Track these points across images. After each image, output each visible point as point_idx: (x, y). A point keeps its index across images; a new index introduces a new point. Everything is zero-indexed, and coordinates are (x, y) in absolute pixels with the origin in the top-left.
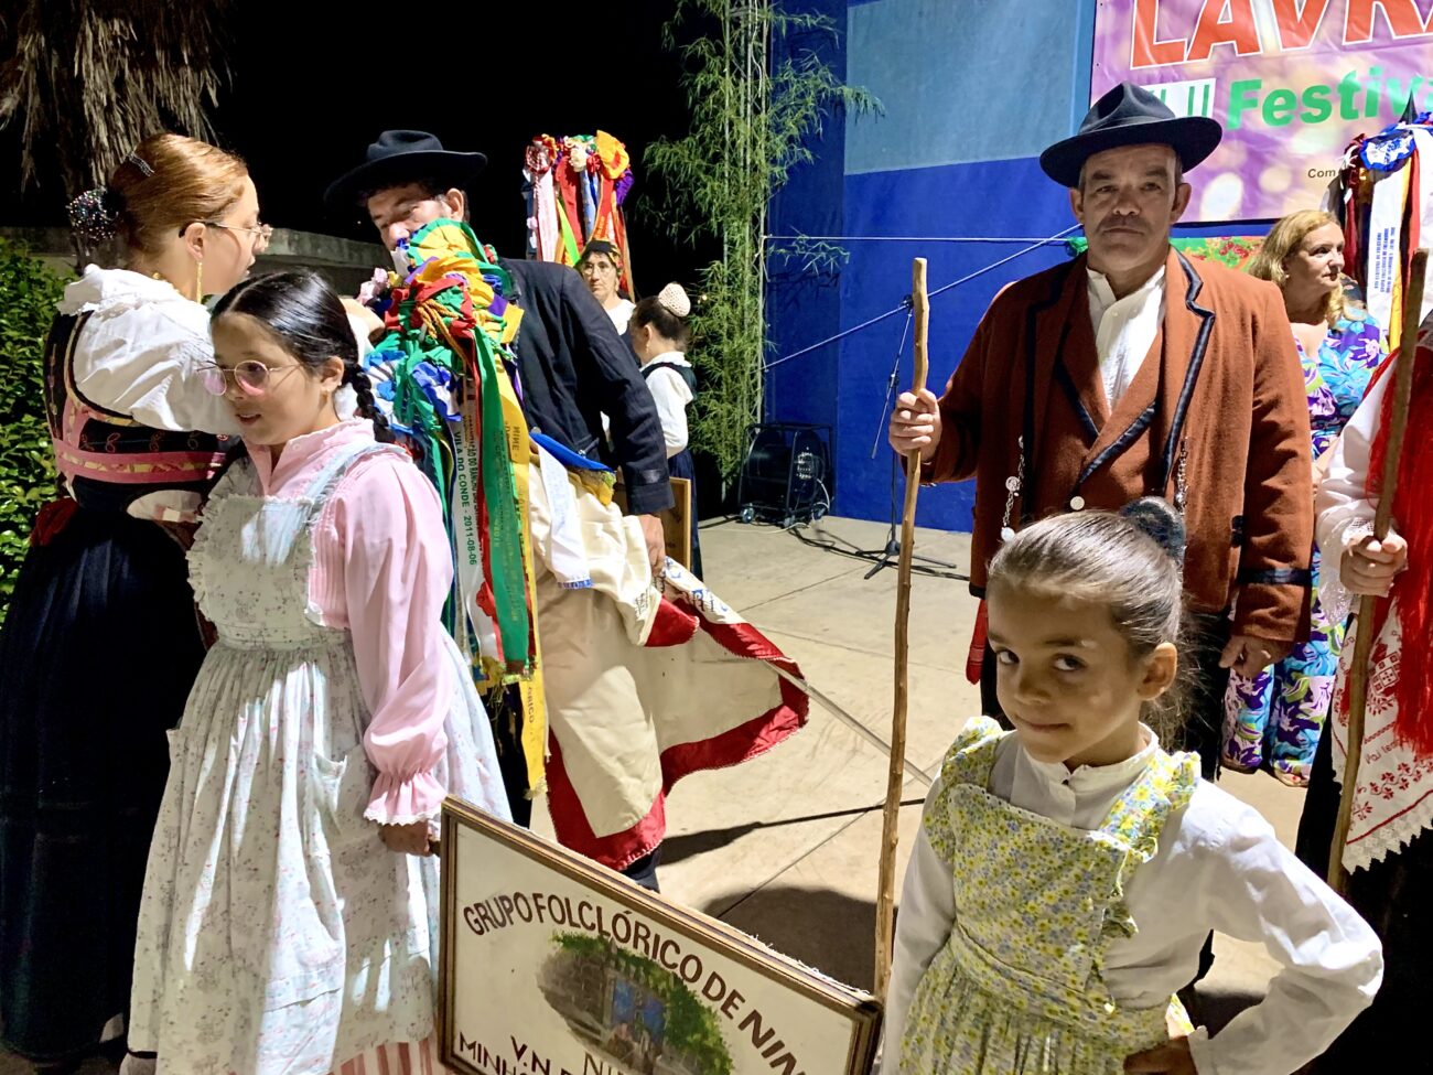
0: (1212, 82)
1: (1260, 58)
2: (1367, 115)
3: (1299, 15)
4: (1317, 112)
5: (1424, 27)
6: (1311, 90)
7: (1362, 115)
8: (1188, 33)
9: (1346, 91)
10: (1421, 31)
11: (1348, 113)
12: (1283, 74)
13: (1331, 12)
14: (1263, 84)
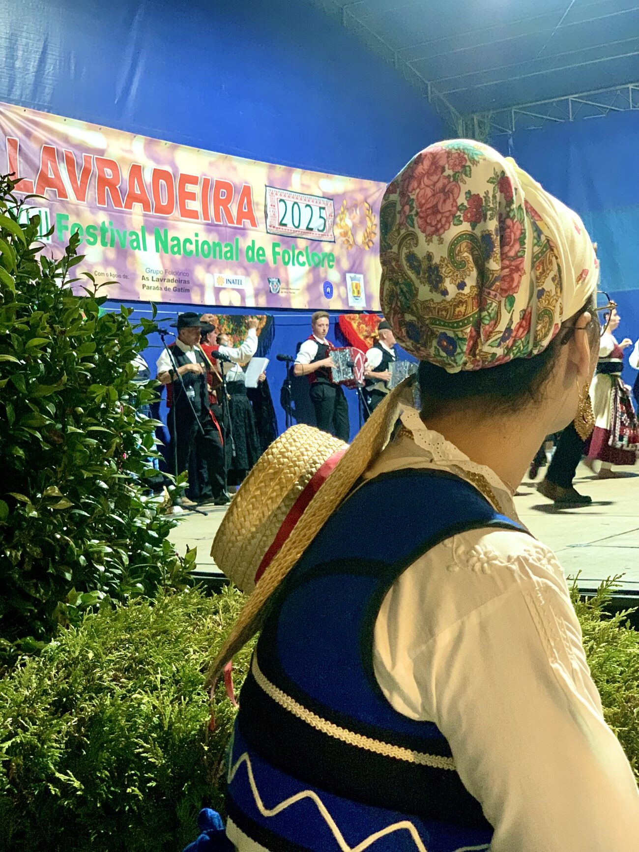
0: (48, 210)
1: (68, 203)
2: (111, 246)
3: (79, 183)
4: (92, 240)
5: (123, 205)
6: (89, 227)
7: (109, 245)
8: (34, 177)
9: (103, 230)
10: (122, 207)
11: (104, 244)
12: (78, 214)
13: (91, 186)
14: (70, 218)
